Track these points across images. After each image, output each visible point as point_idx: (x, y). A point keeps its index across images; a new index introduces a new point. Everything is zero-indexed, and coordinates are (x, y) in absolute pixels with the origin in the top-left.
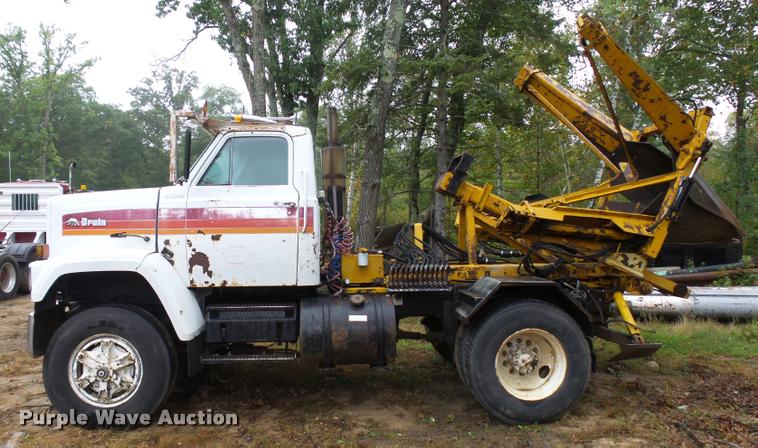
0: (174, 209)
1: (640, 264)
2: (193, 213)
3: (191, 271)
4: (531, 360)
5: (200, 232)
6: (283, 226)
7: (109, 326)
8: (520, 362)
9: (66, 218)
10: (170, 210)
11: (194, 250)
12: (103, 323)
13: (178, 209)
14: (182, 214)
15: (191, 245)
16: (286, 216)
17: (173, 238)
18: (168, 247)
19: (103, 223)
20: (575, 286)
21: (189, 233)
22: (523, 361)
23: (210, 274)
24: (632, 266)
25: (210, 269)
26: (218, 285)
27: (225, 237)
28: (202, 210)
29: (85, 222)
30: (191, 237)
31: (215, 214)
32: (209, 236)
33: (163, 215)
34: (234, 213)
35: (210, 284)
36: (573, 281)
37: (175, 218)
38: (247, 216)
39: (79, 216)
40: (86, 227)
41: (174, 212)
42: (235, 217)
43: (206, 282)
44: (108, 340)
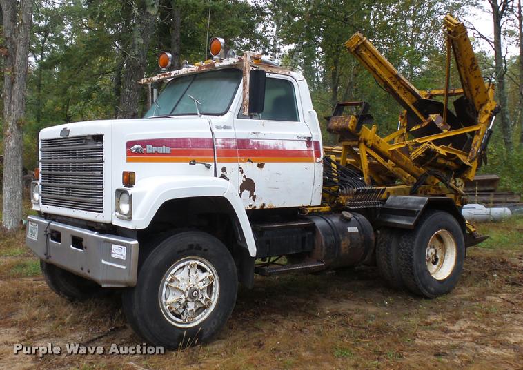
0: (227, 139)
1: (461, 186)
2: (242, 143)
3: (240, 195)
5: (249, 161)
6: (304, 156)
7: (196, 249)
9: (130, 144)
10: (224, 139)
11: (245, 177)
12: (191, 247)
13: (230, 139)
14: (233, 144)
15: (242, 173)
16: (306, 148)
17: (228, 166)
18: (224, 173)
19: (168, 150)
21: (241, 161)
23: (254, 198)
24: (458, 187)
25: (255, 194)
26: (258, 207)
27: (267, 165)
28: (248, 140)
29: (150, 149)
30: (242, 165)
31: (258, 144)
32: (256, 164)
33: (219, 144)
34: (271, 144)
35: (253, 207)
37: (229, 148)
38: (281, 148)
39: (143, 143)
40: (152, 154)
41: (227, 142)
42: (273, 148)
43: (251, 205)
44: (193, 262)
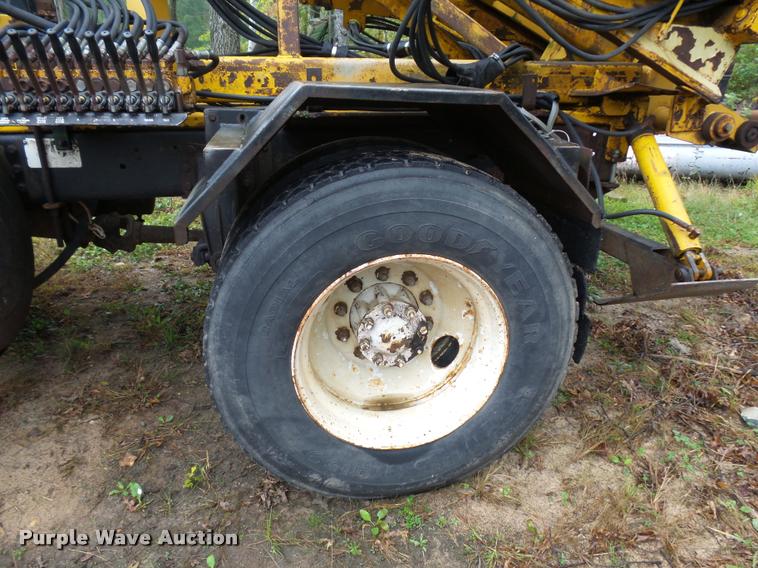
1: (718, 59)
4: (409, 333)
8: (377, 340)
20: (545, 119)
22: (386, 339)
24: (697, 64)
36: (541, 106)
